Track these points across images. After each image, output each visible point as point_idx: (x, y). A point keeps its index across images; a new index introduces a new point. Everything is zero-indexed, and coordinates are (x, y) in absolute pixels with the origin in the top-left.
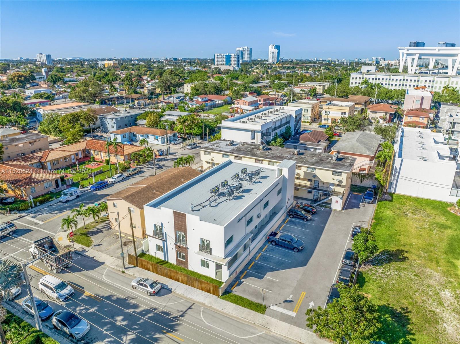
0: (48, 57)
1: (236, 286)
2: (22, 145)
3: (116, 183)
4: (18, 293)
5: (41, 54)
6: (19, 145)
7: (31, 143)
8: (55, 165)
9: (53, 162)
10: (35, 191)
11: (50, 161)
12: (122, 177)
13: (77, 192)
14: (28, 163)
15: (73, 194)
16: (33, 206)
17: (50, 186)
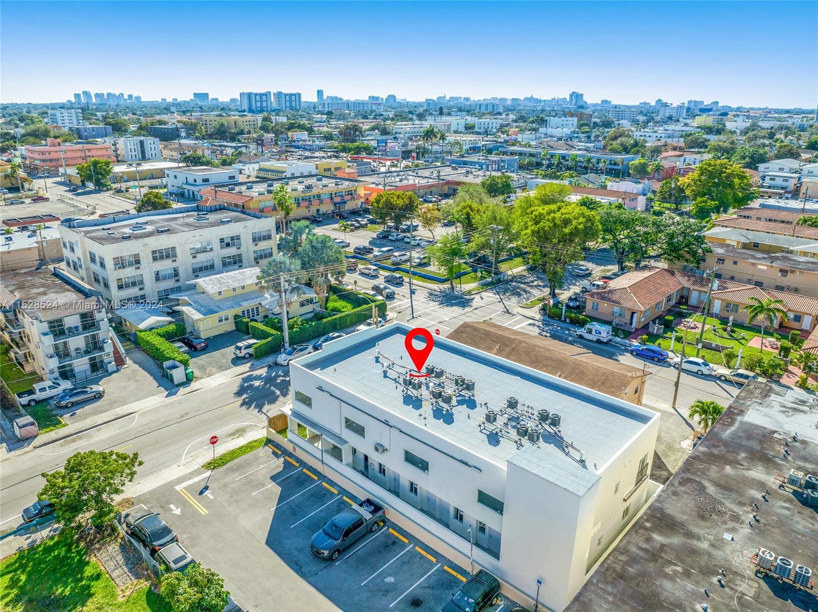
1: (273, 450)
2: (765, 268)
6: (759, 267)
7: (784, 272)
8: (727, 311)
9: (728, 304)
10: (597, 309)
11: (723, 300)
12: (699, 368)
13: (600, 333)
14: (692, 287)
15: (594, 332)
16: (563, 319)
17: (620, 315)
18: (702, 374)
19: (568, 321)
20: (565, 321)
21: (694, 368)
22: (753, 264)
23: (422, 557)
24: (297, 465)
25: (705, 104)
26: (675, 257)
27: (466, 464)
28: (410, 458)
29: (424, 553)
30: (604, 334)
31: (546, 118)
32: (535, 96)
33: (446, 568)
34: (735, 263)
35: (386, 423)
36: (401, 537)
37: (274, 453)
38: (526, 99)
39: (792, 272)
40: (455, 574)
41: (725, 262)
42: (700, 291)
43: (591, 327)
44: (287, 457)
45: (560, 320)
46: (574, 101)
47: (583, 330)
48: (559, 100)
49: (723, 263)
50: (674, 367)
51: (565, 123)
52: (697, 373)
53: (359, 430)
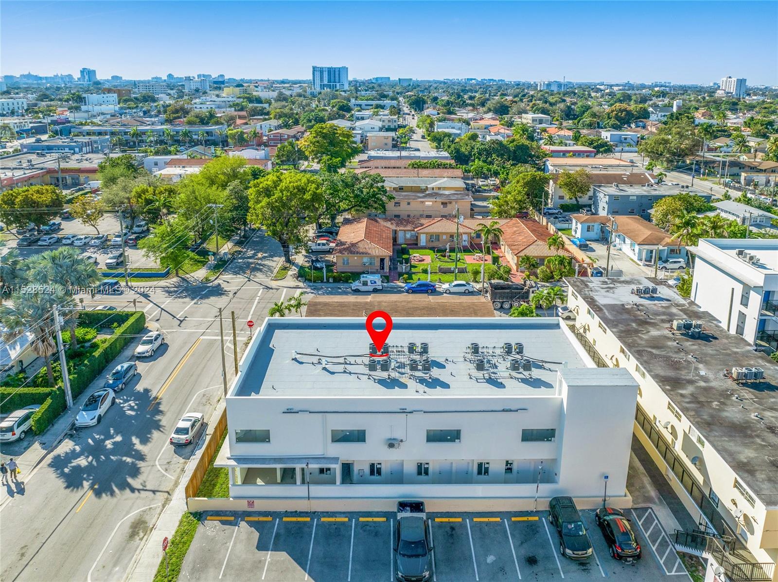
0: (741, 82)
1: (220, 521)
2: (431, 203)
3: (450, 293)
4: (143, 355)
5: (730, 77)
6: (427, 203)
7: (444, 204)
8: (432, 241)
9: (431, 236)
10: (348, 263)
11: (427, 233)
12: (465, 288)
13: (375, 282)
14: (398, 229)
15: (369, 283)
16: (325, 280)
17: (371, 264)
18: (469, 292)
19: (331, 280)
20: (328, 281)
21: (462, 289)
22: (422, 202)
23: (487, 524)
24: (270, 519)
25: (213, 77)
26: (365, 207)
27: (511, 411)
28: (435, 437)
29: (486, 520)
30: (379, 283)
31: (84, 95)
32: (32, 73)
33: (513, 519)
34: (409, 204)
35: (403, 411)
36: (452, 520)
37: (224, 523)
38: (23, 76)
39: (450, 203)
40: (525, 519)
41: (401, 204)
42: (405, 231)
43: (364, 279)
44: (247, 519)
45: (322, 282)
46: (87, 77)
47: (357, 283)
48: (62, 77)
49: (399, 205)
50: (446, 293)
51: (105, 99)
52: (465, 293)
53: (359, 437)
